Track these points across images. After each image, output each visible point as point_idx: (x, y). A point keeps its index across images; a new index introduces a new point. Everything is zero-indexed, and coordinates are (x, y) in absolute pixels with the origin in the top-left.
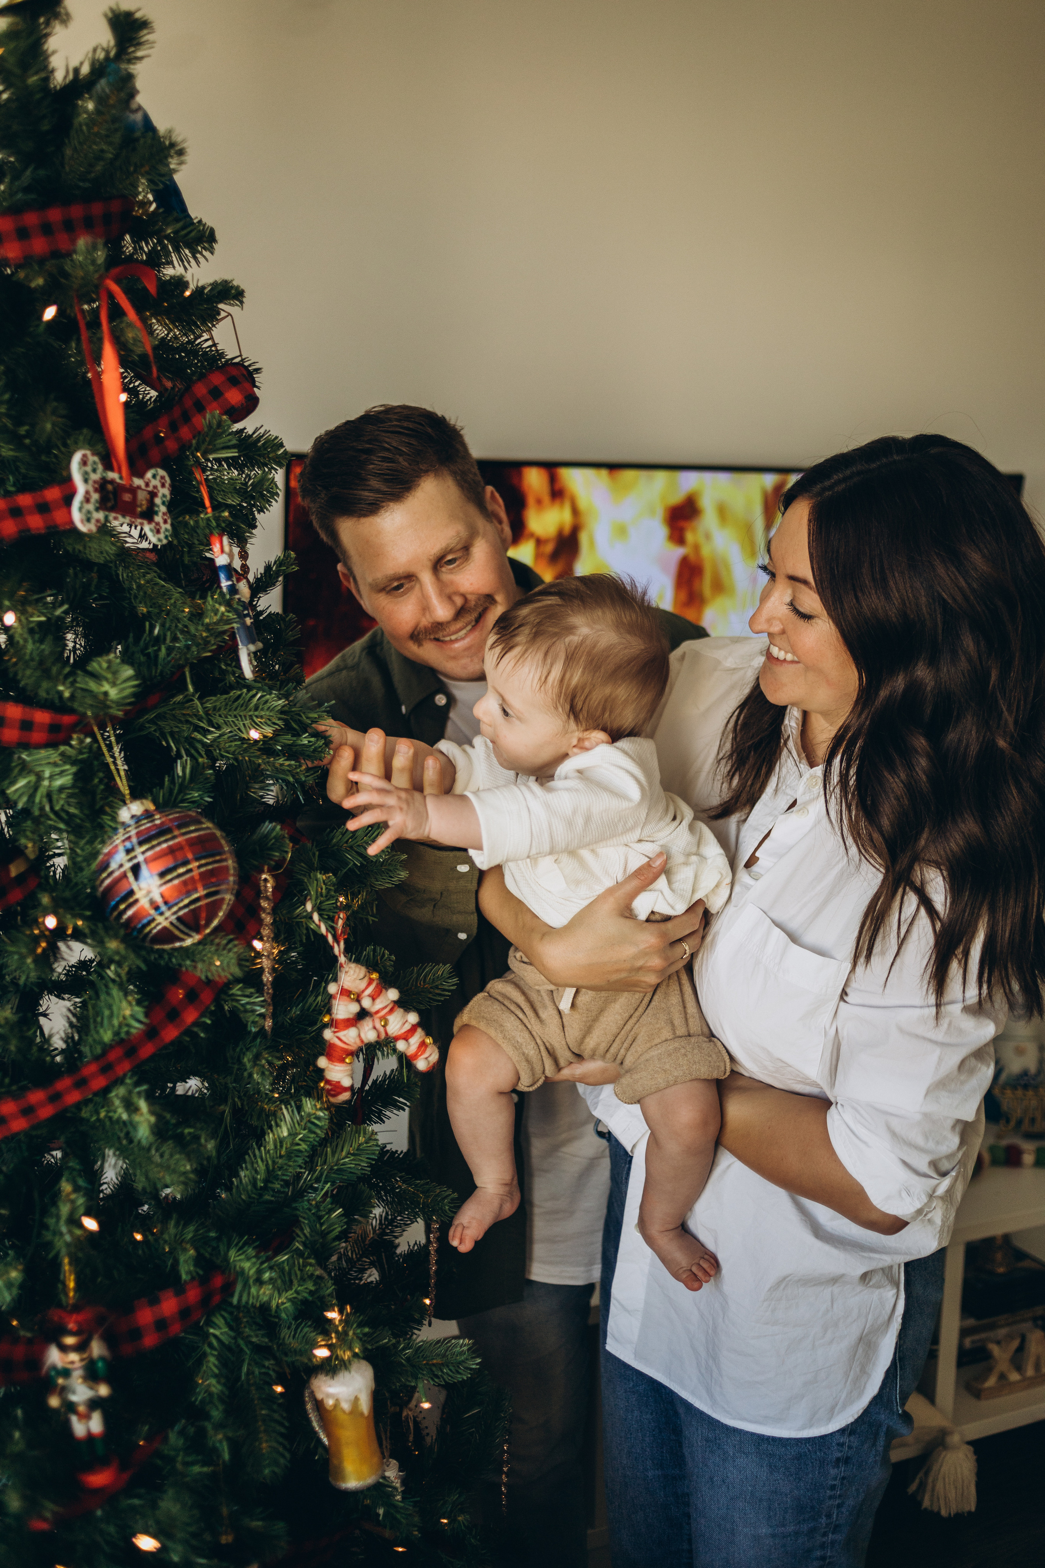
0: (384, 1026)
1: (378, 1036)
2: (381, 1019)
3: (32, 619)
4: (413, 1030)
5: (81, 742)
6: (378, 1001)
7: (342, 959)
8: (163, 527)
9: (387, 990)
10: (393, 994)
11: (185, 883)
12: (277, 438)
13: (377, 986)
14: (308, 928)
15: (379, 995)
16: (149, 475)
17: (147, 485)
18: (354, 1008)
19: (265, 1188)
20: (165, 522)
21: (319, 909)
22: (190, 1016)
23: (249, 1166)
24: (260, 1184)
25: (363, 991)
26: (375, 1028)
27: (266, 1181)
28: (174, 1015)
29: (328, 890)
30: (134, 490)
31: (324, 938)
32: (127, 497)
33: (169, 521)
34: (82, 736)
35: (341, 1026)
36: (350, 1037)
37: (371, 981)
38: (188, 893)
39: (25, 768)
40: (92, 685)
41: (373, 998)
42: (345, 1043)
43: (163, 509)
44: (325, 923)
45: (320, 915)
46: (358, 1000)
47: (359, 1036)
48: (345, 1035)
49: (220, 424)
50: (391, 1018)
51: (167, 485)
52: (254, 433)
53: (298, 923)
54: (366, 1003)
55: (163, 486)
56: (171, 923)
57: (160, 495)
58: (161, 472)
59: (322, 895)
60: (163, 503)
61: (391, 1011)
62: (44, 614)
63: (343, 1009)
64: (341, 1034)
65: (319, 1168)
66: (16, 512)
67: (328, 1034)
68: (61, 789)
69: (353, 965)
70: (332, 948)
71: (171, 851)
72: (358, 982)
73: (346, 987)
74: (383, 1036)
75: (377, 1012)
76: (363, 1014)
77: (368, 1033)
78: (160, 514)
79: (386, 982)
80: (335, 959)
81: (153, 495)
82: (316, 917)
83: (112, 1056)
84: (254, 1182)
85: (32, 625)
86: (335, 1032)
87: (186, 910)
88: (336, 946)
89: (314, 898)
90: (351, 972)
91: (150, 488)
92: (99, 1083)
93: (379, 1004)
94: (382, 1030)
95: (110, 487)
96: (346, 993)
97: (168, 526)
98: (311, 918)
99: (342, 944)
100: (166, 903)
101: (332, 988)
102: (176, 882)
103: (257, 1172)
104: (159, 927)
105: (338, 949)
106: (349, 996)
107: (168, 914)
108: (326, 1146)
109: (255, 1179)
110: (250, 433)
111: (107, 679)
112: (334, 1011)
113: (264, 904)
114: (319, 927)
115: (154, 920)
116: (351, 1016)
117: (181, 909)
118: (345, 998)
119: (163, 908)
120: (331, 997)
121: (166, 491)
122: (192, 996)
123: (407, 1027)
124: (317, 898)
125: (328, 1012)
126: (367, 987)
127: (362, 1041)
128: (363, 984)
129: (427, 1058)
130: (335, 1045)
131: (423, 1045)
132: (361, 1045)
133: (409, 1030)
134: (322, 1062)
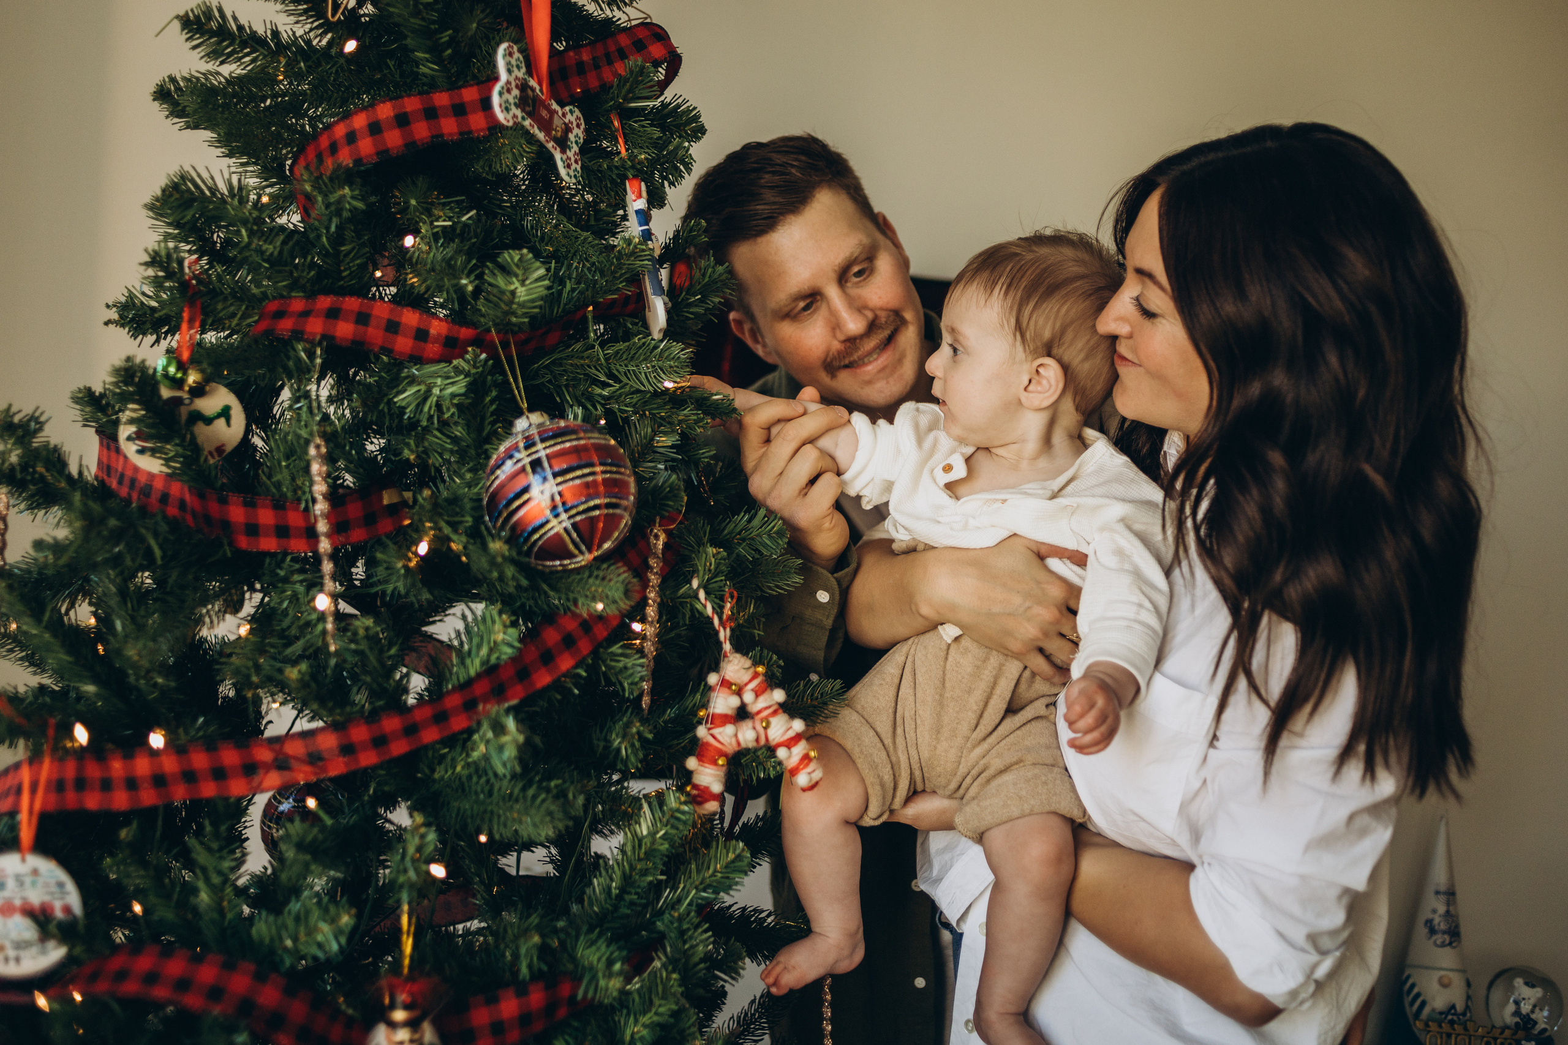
0: (766, 728)
1: (757, 740)
2: (762, 720)
3: (436, 224)
4: (797, 738)
5: (477, 356)
6: (761, 698)
7: (727, 647)
9: (772, 690)
10: (779, 695)
11: (587, 485)
12: (695, 108)
13: (762, 682)
14: (692, 606)
15: (763, 692)
17: (564, 117)
18: (735, 702)
19: (619, 897)
21: (705, 586)
22: (566, 663)
23: (604, 873)
24: (615, 892)
25: (746, 684)
26: (754, 728)
27: (623, 890)
28: (548, 658)
29: (718, 565)
31: (710, 621)
33: (580, 163)
34: (478, 351)
35: (717, 722)
36: (727, 737)
37: (756, 675)
38: (590, 497)
39: (413, 380)
40: (500, 281)
41: (758, 693)
42: (719, 742)
43: (575, 148)
44: (712, 602)
45: (707, 593)
46: (739, 693)
47: (736, 735)
48: (720, 734)
49: (643, 68)
50: (773, 720)
52: (670, 104)
53: (681, 603)
54: (748, 697)
55: (578, 126)
56: (566, 529)
58: (577, 112)
59: (710, 570)
60: (576, 143)
61: (775, 713)
62: (450, 218)
63: (722, 703)
64: (716, 731)
65: (682, 886)
66: (431, 113)
67: (701, 732)
68: (453, 396)
69: (738, 656)
70: (717, 633)
71: (576, 450)
72: (743, 671)
73: (727, 677)
74: (763, 741)
75: (759, 712)
76: (742, 714)
77: (747, 735)
79: (771, 682)
80: (719, 644)
81: (568, 129)
82: (702, 595)
83: (479, 689)
84: (608, 890)
85: (436, 230)
86: (709, 729)
87: (584, 516)
88: (722, 630)
89: (701, 573)
90: (736, 661)
91: (567, 121)
92: (458, 723)
93: (762, 703)
94: (762, 731)
95: (529, 90)
96: (725, 683)
97: (579, 168)
98: (696, 597)
99: (728, 630)
100: (564, 504)
101: (713, 679)
102: (578, 482)
103: (612, 880)
104: (552, 533)
105: (724, 634)
106: (730, 688)
107: (564, 516)
108: (690, 863)
109: (610, 888)
110: (668, 100)
111: (516, 276)
112: (712, 705)
113: (652, 562)
114: (705, 606)
115: (547, 522)
116: (729, 712)
117: (578, 513)
118: (726, 690)
119: (560, 509)
120: (710, 689)
121: (580, 133)
122: (569, 642)
123: (791, 734)
124: (704, 574)
125: (705, 705)
126: (751, 681)
127: (739, 744)
128: (746, 677)
129: (809, 773)
130: (708, 744)
131: (806, 758)
132: (737, 749)
133: (792, 739)
134: (692, 763)
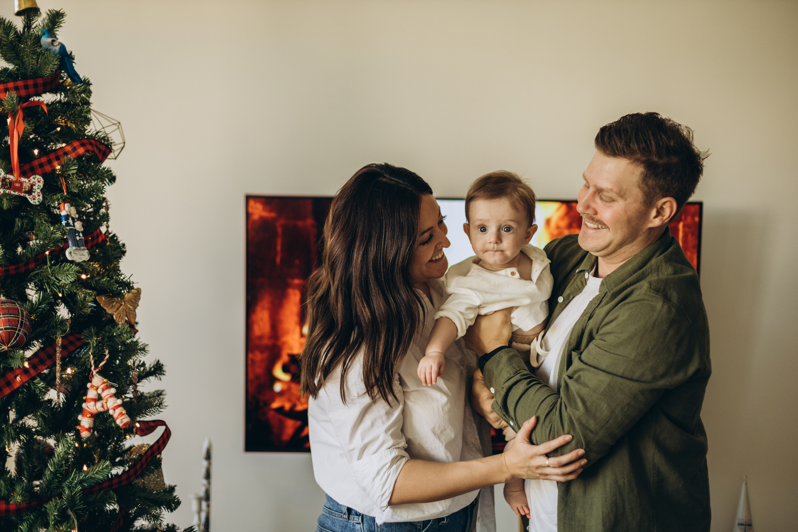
0: (106, 404)
1: (103, 408)
2: (105, 400)
4: (119, 406)
6: (105, 392)
7: (94, 372)
8: (37, 198)
9: (110, 388)
10: (113, 391)
13: (106, 385)
15: (107, 390)
16: (32, 178)
17: (29, 181)
18: (96, 394)
20: (39, 196)
25: (99, 386)
26: (102, 404)
30: (21, 183)
32: (17, 185)
33: (41, 196)
35: (89, 401)
36: (92, 407)
37: (103, 383)
41: (103, 390)
42: (89, 408)
43: (38, 191)
46: (97, 391)
47: (96, 406)
48: (90, 405)
50: (110, 400)
51: (42, 182)
54: (100, 391)
55: (39, 182)
57: (37, 185)
58: (40, 177)
60: (38, 189)
61: (111, 396)
63: (91, 394)
64: (88, 404)
67: (84, 405)
72: (99, 382)
73: (93, 384)
74: (105, 408)
75: (105, 397)
76: (98, 398)
77: (100, 406)
78: (36, 193)
79: (111, 385)
80: (91, 372)
81: (32, 185)
86: (86, 404)
90: (96, 378)
91: (31, 182)
95: (7, 180)
96: (92, 386)
97: (41, 198)
101: (89, 385)
112: (88, 394)
116: (95, 397)
118: (93, 389)
120: (88, 389)
121: (41, 184)
123: (116, 405)
125: (86, 395)
126: (101, 385)
127: (97, 409)
128: (100, 384)
129: (122, 419)
130: (86, 410)
131: (121, 414)
132: (96, 411)
133: (116, 406)
134: (80, 417)
